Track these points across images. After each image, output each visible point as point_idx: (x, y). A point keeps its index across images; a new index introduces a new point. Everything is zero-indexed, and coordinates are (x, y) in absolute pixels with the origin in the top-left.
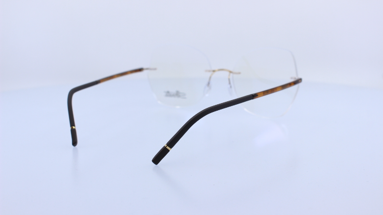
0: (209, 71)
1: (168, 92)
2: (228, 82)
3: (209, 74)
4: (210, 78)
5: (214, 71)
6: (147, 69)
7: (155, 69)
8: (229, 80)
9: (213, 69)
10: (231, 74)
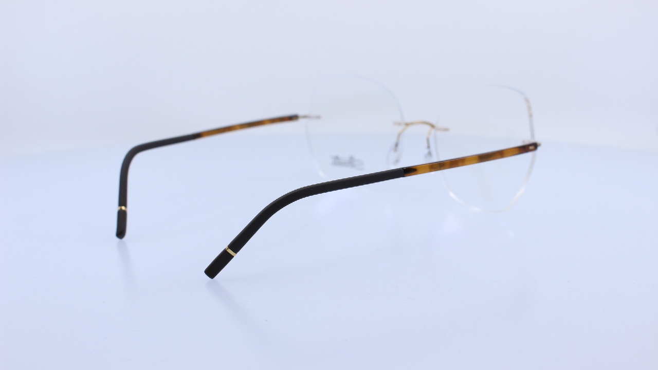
0: (400, 124)
1: (337, 158)
2: (425, 145)
3: (398, 129)
4: (399, 135)
5: (407, 125)
6: (305, 117)
7: (318, 117)
8: (428, 140)
9: (408, 120)
10: (433, 131)
